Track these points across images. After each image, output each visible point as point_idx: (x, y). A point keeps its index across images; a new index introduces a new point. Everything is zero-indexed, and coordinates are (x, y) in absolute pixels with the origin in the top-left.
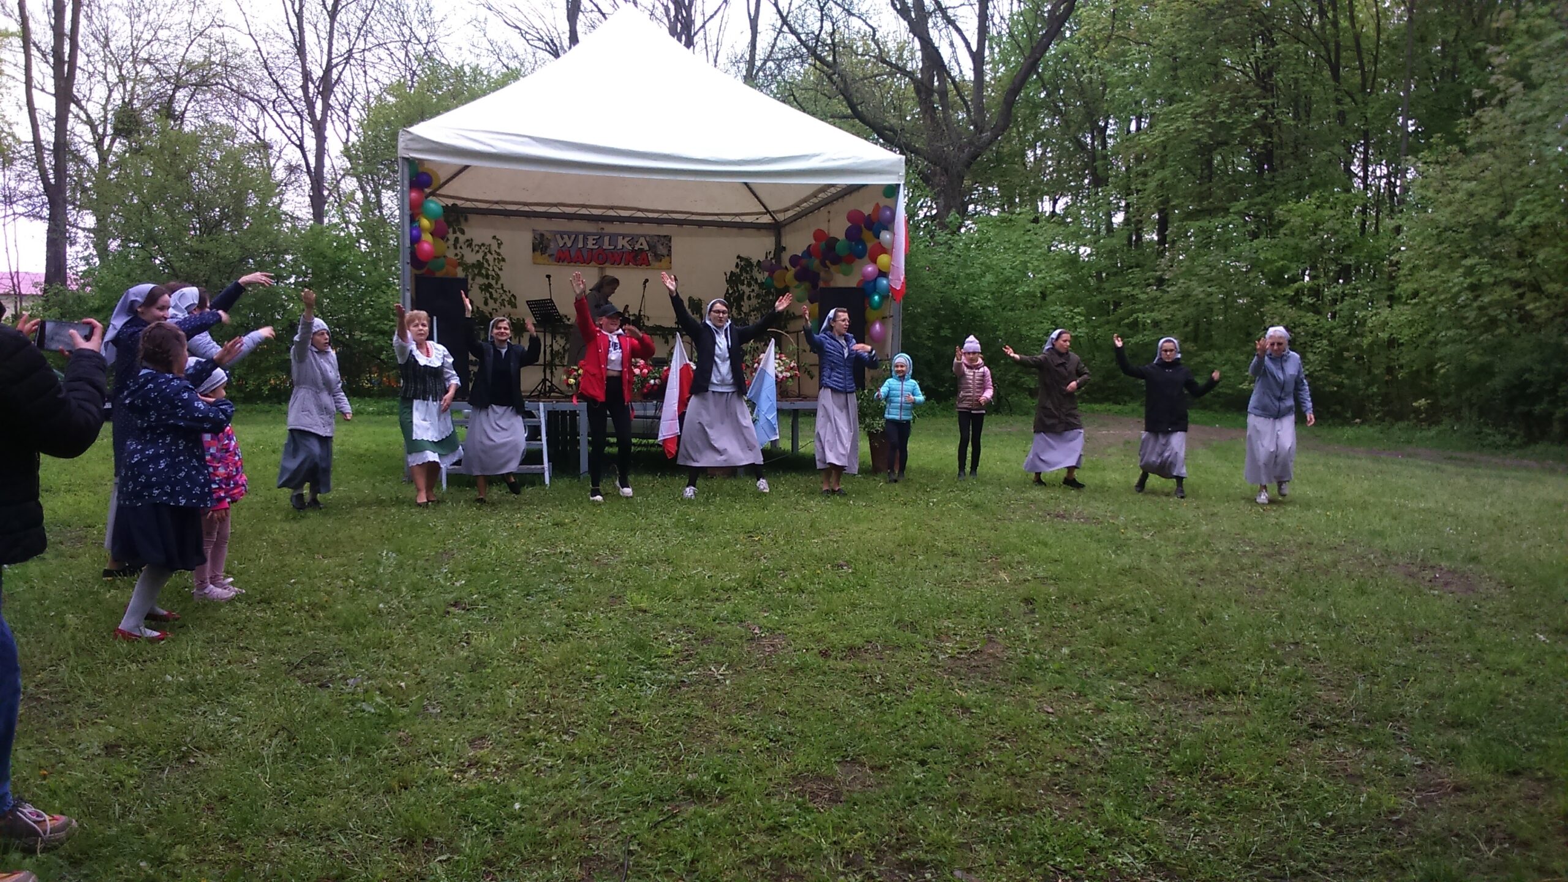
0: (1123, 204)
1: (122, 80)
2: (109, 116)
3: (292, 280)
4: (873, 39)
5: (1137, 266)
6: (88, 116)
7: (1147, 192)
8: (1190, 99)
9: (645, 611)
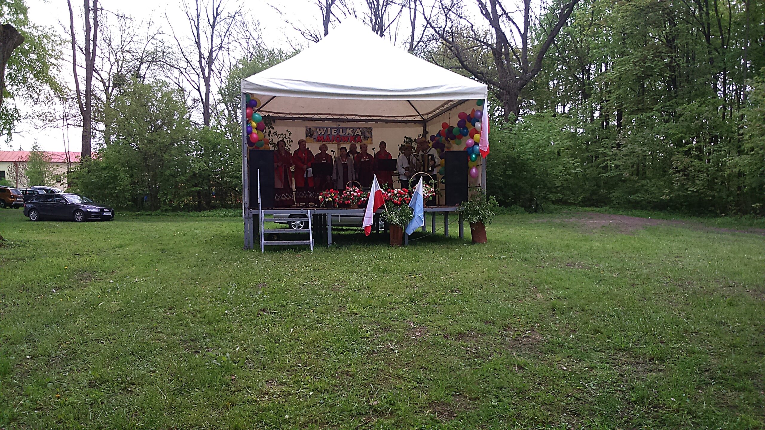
0: (598, 107)
1: (117, 61)
2: (111, 77)
3: (195, 153)
4: (472, 30)
5: (607, 138)
6: (101, 78)
7: (611, 101)
8: (632, 54)
9: (356, 314)
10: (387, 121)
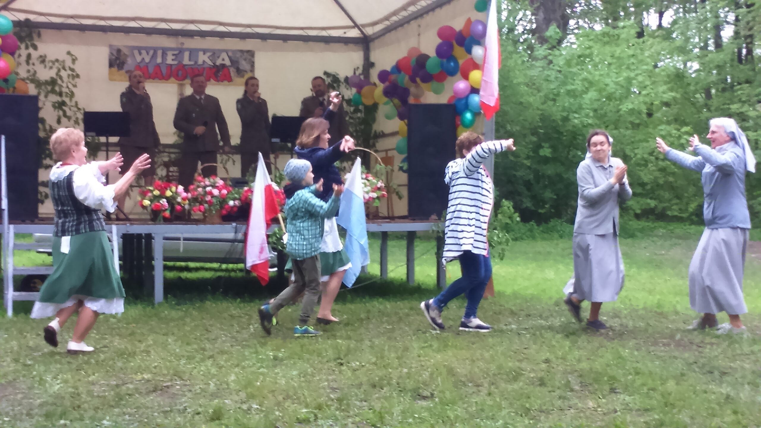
10: (285, 38)
